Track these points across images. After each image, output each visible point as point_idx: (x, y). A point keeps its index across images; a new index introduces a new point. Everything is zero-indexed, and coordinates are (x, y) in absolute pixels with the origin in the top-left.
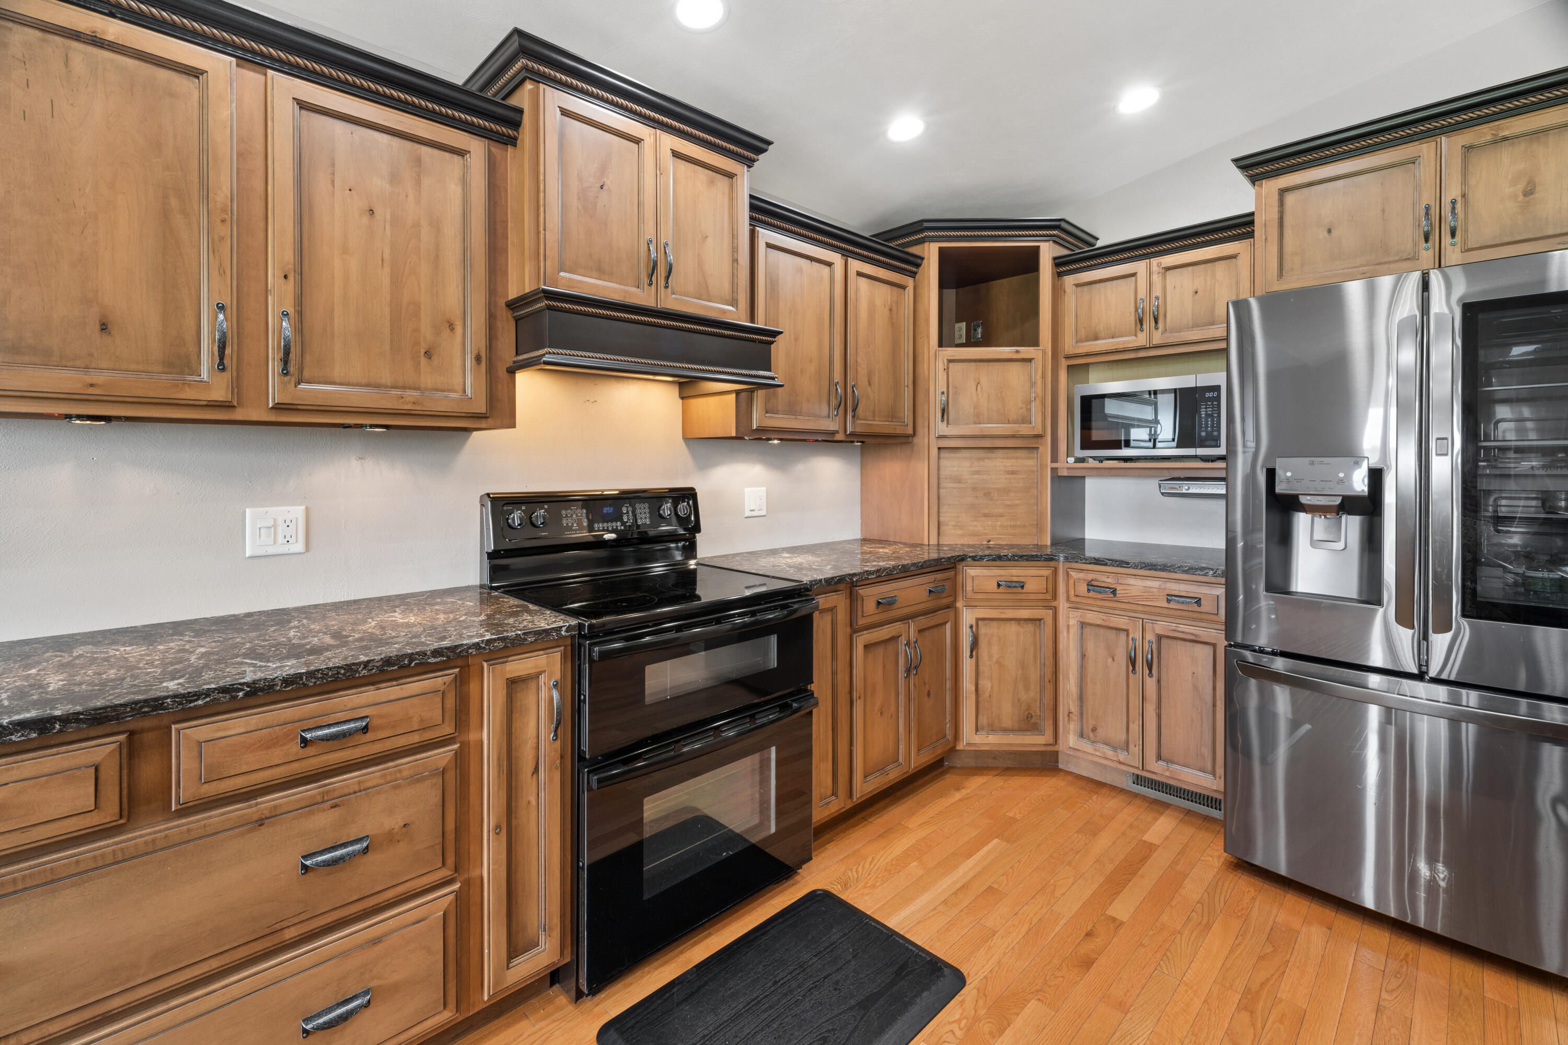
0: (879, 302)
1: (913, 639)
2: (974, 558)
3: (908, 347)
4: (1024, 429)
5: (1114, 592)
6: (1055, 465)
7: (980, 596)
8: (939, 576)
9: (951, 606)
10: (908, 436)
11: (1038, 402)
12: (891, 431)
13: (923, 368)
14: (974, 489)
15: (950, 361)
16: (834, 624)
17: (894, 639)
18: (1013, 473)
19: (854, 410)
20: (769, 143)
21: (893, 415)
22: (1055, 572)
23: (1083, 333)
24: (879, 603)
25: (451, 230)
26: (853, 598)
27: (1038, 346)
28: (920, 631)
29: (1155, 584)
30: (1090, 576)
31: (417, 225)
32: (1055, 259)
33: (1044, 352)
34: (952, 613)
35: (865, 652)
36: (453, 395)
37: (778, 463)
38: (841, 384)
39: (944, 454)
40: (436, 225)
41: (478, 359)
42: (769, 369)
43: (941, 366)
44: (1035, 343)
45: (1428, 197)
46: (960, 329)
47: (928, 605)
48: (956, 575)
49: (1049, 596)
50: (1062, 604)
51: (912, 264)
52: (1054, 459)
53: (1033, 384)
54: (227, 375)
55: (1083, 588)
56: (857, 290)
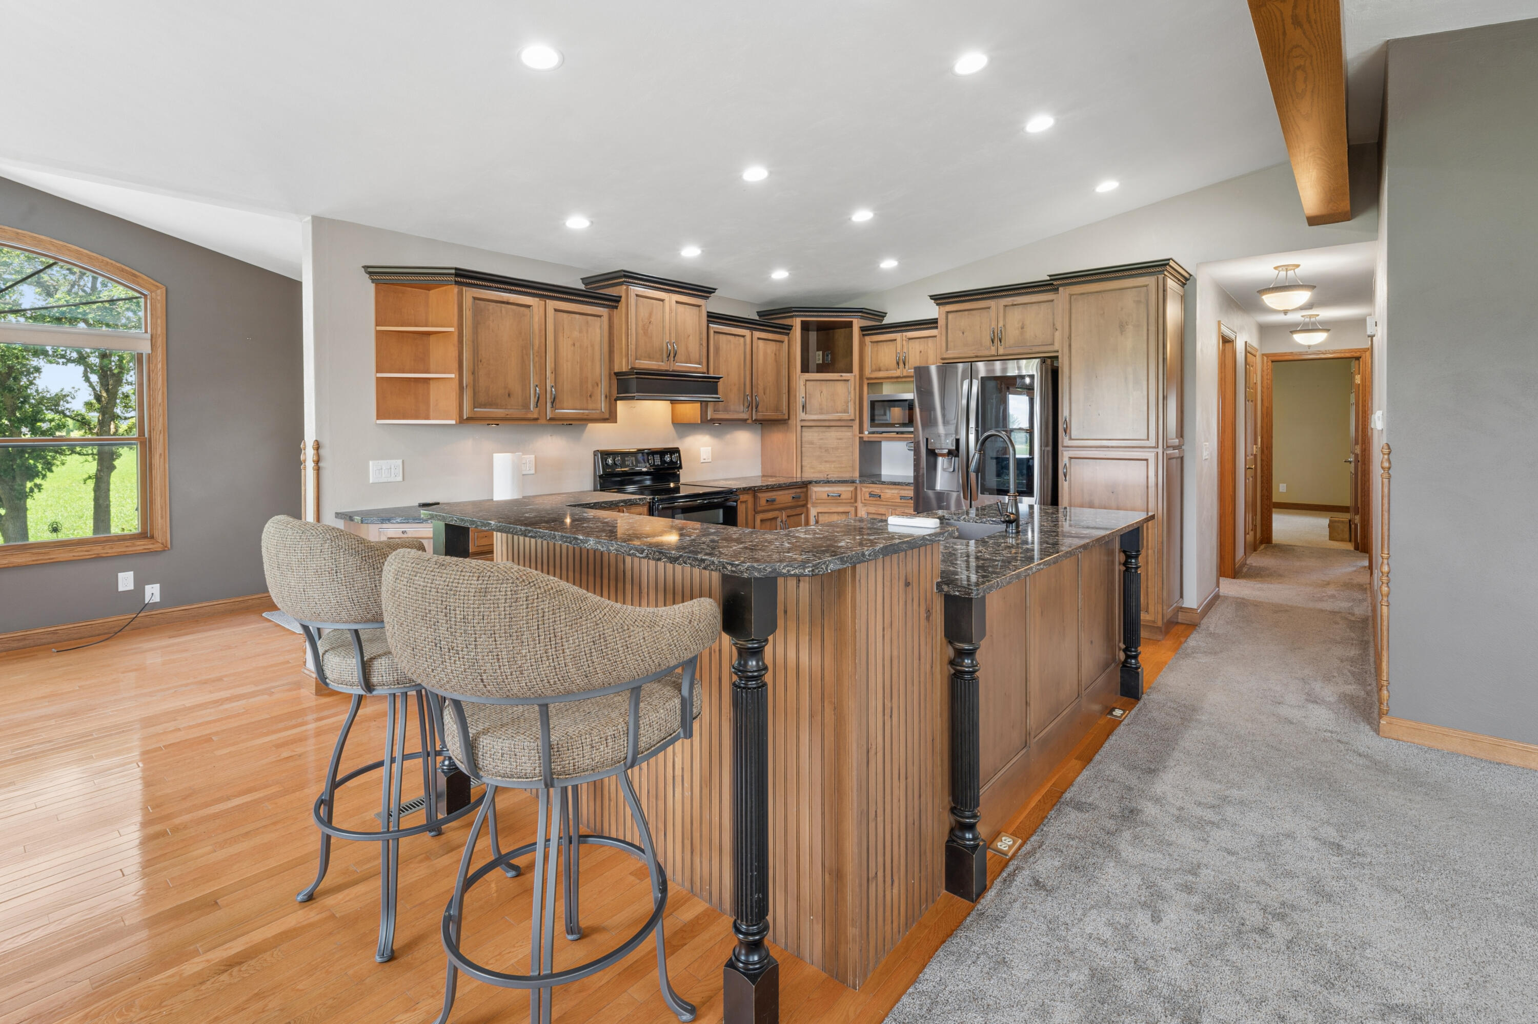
0: (769, 351)
1: (784, 520)
2: (816, 482)
3: (784, 372)
4: (845, 416)
5: (880, 496)
6: (861, 435)
7: (819, 501)
8: (798, 490)
9: (805, 505)
10: (785, 420)
11: (852, 402)
12: (775, 418)
13: (793, 384)
14: (820, 448)
15: (806, 381)
16: (746, 508)
17: (775, 519)
18: (840, 439)
19: (756, 408)
20: (715, 289)
21: (777, 409)
22: (856, 489)
23: (874, 367)
24: (767, 501)
25: (597, 348)
26: (755, 498)
27: (852, 372)
28: (788, 516)
29: (896, 491)
30: (870, 490)
31: (587, 347)
32: (861, 327)
33: (855, 376)
34: (805, 509)
35: (761, 525)
36: (598, 411)
37: (717, 434)
38: (750, 395)
39: (804, 429)
40: (593, 346)
41: (606, 397)
42: (717, 394)
43: (802, 383)
44: (850, 371)
45: (994, 325)
46: (819, 355)
47: (792, 504)
48: (807, 491)
49: (853, 501)
50: (859, 505)
51: (787, 329)
52: (861, 431)
53: (849, 393)
54: (538, 409)
55: (867, 496)
56: (758, 347)
